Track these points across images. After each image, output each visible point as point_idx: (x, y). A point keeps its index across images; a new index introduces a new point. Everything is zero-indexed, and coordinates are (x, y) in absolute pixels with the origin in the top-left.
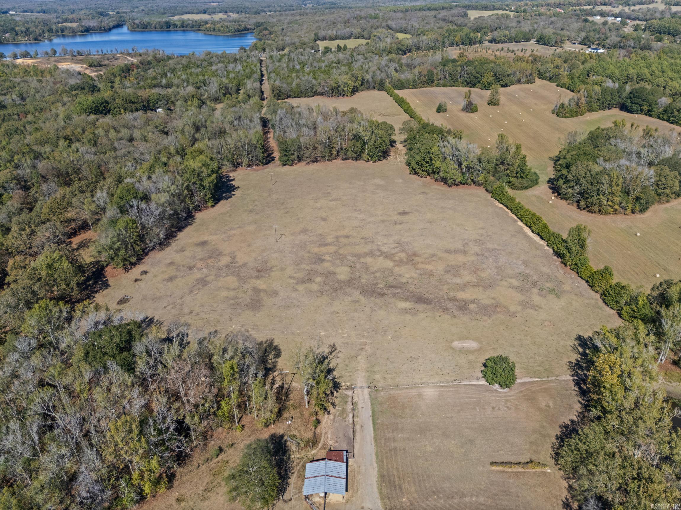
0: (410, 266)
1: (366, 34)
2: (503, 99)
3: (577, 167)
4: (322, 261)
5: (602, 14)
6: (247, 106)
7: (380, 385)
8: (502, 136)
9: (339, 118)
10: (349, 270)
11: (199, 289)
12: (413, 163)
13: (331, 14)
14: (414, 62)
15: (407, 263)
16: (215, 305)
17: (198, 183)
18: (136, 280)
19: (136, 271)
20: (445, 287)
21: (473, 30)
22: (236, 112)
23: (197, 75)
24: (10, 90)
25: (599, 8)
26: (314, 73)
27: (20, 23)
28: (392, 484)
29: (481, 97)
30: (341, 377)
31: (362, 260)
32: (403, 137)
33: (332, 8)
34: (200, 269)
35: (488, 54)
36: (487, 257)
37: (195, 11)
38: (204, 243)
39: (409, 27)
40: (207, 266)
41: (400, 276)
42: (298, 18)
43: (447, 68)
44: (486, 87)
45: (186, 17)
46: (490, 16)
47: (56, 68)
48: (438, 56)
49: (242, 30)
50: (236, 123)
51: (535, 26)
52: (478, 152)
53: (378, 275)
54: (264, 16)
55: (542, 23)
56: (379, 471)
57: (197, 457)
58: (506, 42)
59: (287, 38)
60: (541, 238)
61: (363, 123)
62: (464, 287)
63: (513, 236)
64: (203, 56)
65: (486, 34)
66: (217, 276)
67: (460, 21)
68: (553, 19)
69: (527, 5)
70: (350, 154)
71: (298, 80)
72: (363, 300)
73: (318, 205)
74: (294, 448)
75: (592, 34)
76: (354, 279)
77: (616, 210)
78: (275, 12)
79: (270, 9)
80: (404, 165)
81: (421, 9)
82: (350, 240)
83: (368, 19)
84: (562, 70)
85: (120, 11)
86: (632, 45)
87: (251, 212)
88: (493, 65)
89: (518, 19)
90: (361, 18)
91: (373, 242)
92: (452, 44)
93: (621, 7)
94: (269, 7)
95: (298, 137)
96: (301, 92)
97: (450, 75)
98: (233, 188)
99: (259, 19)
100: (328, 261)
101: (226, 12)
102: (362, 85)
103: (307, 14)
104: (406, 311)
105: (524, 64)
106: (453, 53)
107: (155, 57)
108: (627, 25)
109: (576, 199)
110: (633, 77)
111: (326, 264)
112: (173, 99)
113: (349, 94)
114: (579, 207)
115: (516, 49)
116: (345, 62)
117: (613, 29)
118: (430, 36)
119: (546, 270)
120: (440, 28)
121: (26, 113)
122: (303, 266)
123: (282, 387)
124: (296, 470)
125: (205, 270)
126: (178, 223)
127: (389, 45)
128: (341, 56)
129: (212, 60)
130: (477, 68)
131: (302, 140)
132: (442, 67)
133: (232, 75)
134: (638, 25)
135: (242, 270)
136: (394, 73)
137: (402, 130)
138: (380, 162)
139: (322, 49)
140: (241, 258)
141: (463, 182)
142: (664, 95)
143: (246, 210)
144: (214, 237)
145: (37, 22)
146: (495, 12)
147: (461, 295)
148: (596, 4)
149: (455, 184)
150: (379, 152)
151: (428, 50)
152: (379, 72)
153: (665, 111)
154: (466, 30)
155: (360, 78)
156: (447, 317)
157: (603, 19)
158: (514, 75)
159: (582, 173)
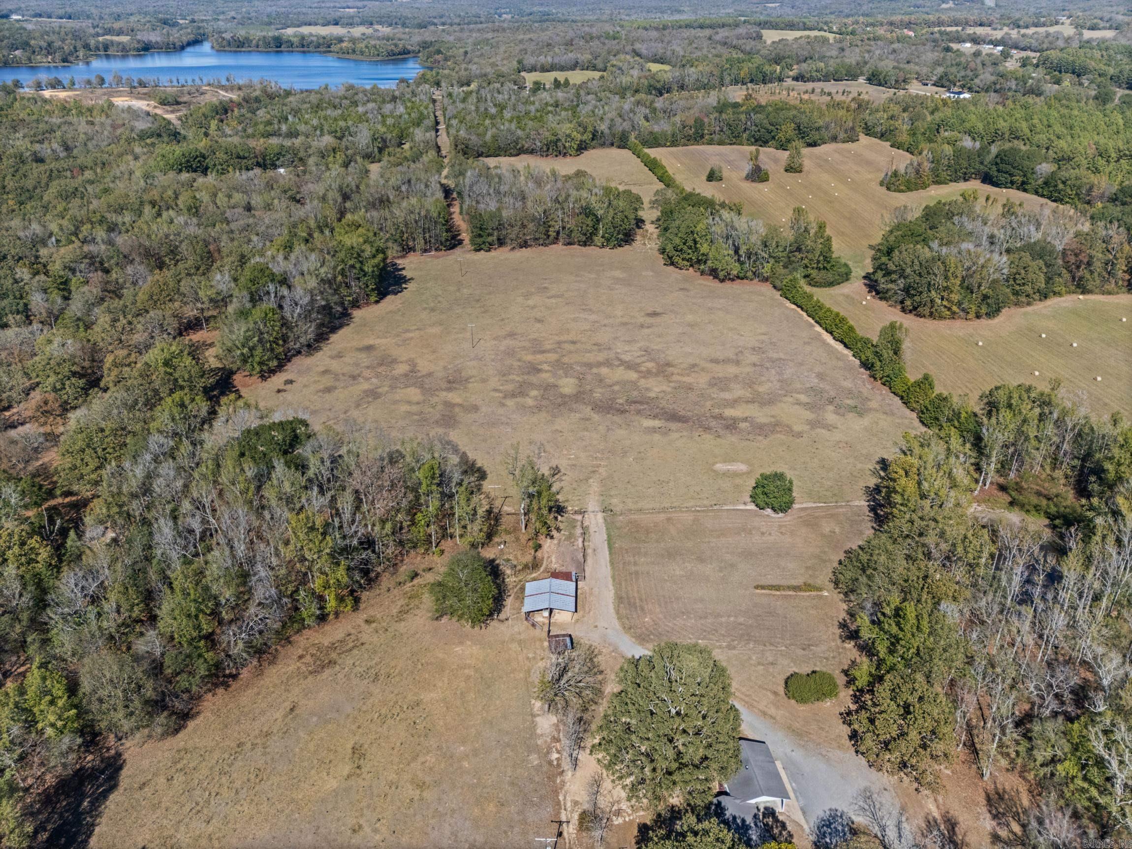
0: (660, 379)
1: (599, 63)
2: (807, 164)
3: (901, 252)
4: (539, 371)
5: (975, 40)
6: (419, 165)
7: (618, 509)
8: (798, 211)
9: (559, 184)
10: (577, 382)
11: (369, 402)
12: (669, 248)
13: (543, 30)
14: (674, 107)
15: (657, 375)
16: (393, 421)
17: (358, 265)
18: (279, 391)
19: (278, 380)
20: (708, 404)
21: (769, 61)
22: (405, 173)
23: (336, 120)
24: (47, 135)
25: (970, 30)
26: (519, 119)
27: (37, 34)
28: (632, 605)
29: (776, 161)
30: (567, 501)
31: (595, 370)
32: (656, 214)
33: (544, 21)
34: (367, 379)
35: (791, 97)
36: (767, 368)
37: (320, 21)
38: (369, 348)
39: (669, 53)
40: (377, 376)
41: (647, 389)
42: (490, 35)
43: (724, 116)
44: (783, 147)
45: (305, 30)
46: (796, 39)
47: (111, 105)
48: (713, 98)
49: (400, 54)
50: (404, 188)
51: (867, 55)
52: (763, 231)
53: (616, 388)
54: (435, 32)
55: (877, 52)
56: (616, 593)
57: (386, 581)
58: (819, 80)
59: (474, 67)
60: (846, 346)
61: (595, 190)
62: (734, 403)
63: (805, 343)
64: (342, 92)
65: (790, 67)
66: (393, 387)
67: (749, 45)
68: (896, 46)
69: (857, 22)
70: (576, 235)
71: (494, 130)
72: (596, 417)
73: (531, 302)
74: (508, 572)
75: (954, 70)
76: (584, 393)
77: (954, 313)
78: (451, 25)
79: (443, 20)
80: (657, 254)
81: (688, 26)
82: (578, 346)
83: (602, 39)
84: (900, 122)
85: (196, 18)
86: (1014, 87)
87: (433, 310)
88: (795, 112)
89: (840, 45)
90: (592, 38)
91: (610, 349)
92: (735, 82)
93: (1006, 29)
94: (441, 17)
95: (499, 210)
96: (499, 148)
97: (729, 125)
98: (403, 280)
99: (427, 35)
100: (546, 371)
101: (372, 24)
102: (593, 139)
103: (504, 30)
104: (654, 430)
105: (841, 113)
106: (736, 94)
107: (264, 91)
108: (1012, 57)
109: (900, 298)
110: (1003, 134)
111: (544, 375)
112: (302, 154)
113: (573, 152)
114: (903, 310)
115: (834, 91)
116: (566, 105)
117: (988, 63)
118: (700, 68)
119: (848, 384)
120: (717, 56)
121: (82, 169)
122: (511, 377)
123: (489, 512)
124: (512, 593)
125: (374, 380)
126: (330, 322)
127: (636, 81)
128: (560, 95)
129: (356, 98)
130: (771, 117)
131: (505, 214)
132: (716, 115)
133: (390, 121)
134: (1028, 58)
135: (427, 381)
136: (643, 122)
137: (654, 203)
138: (621, 249)
139: (529, 85)
140: (424, 366)
141: (741, 275)
142: (1046, 159)
143: (425, 309)
144: (384, 341)
145: (63, 33)
146: (807, 33)
147: (729, 412)
148: (967, 23)
149: (728, 278)
150: (618, 233)
151: (698, 89)
152: (620, 120)
153: (1046, 183)
154: (758, 60)
155: (590, 129)
156: (707, 437)
157: (976, 48)
158: (827, 128)
159: (908, 260)
